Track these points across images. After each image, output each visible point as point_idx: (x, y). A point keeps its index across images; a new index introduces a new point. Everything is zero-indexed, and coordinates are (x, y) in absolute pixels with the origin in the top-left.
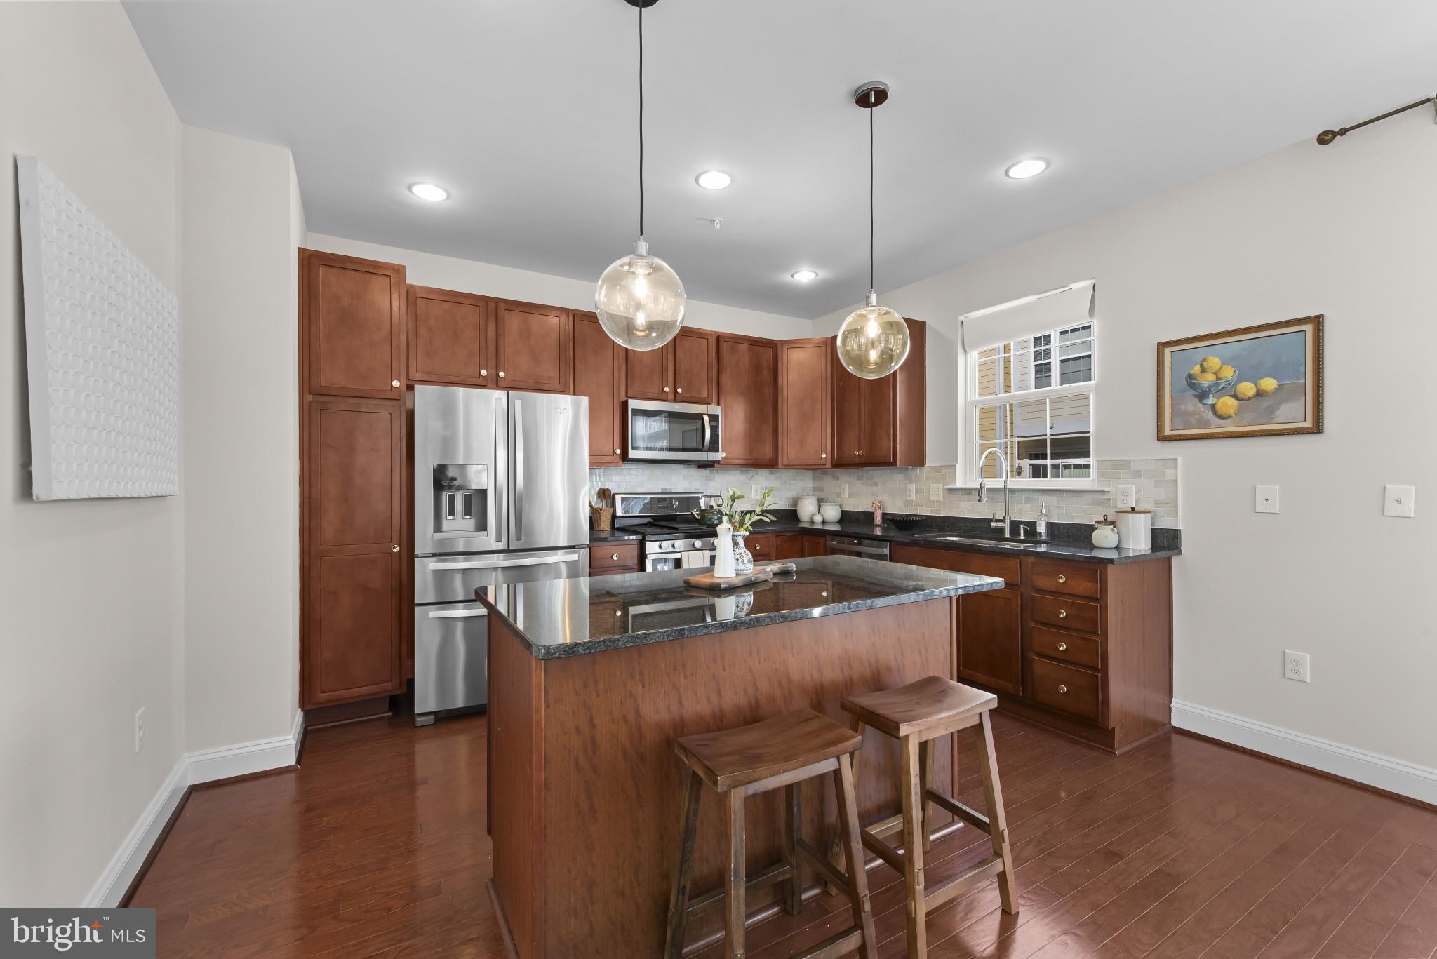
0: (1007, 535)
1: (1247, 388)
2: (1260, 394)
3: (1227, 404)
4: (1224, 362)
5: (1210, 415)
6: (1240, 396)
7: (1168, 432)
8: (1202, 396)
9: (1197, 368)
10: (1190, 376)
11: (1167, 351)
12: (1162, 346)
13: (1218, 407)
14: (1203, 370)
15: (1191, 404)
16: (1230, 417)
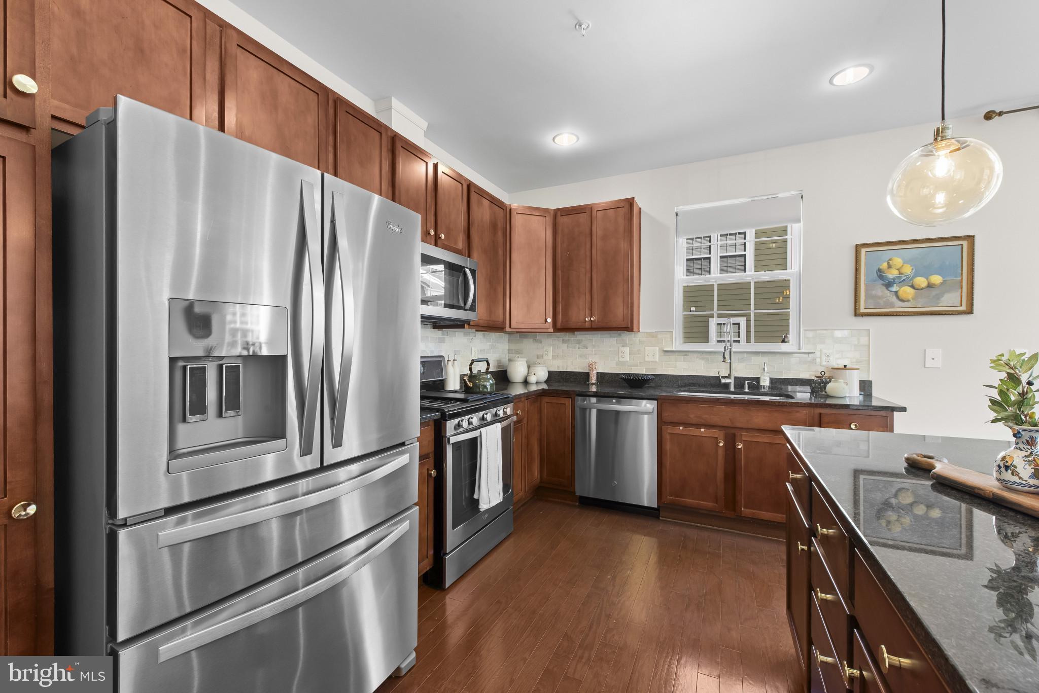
0: (732, 389)
1: (921, 282)
2: (930, 286)
3: (907, 291)
4: (905, 262)
5: (894, 299)
6: (916, 287)
7: (862, 310)
8: (888, 285)
9: (885, 265)
10: (880, 270)
11: (863, 251)
12: (858, 247)
13: (900, 294)
14: (890, 267)
15: (880, 290)
16: (908, 301)
